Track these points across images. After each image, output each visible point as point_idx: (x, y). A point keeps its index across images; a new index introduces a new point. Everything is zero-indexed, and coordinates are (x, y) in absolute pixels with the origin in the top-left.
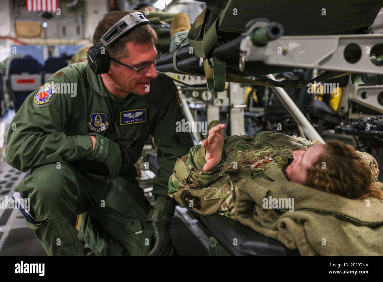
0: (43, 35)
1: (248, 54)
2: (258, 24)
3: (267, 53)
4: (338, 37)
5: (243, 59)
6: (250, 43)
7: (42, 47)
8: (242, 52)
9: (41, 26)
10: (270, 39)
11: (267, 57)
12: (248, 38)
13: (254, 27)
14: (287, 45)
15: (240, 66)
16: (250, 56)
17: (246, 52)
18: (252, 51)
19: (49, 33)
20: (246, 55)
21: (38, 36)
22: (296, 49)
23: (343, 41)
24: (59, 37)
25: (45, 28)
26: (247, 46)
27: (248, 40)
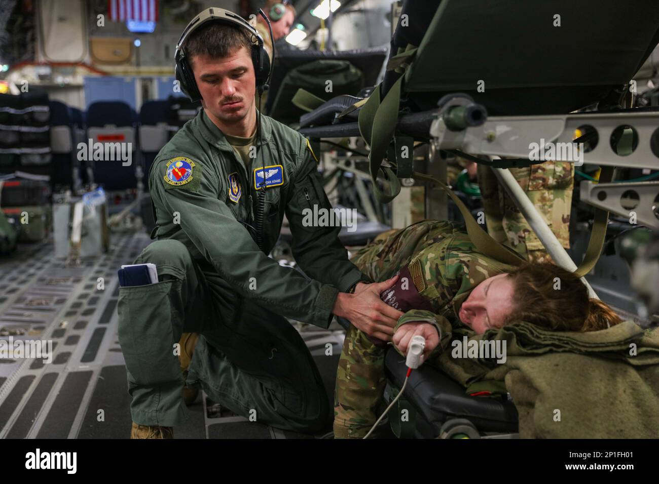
0: (134, 59)
1: (440, 140)
2: (455, 101)
3: (466, 140)
4: (565, 117)
5: (433, 147)
6: (444, 127)
7: (133, 80)
8: (432, 138)
9: (132, 44)
10: (469, 125)
11: (466, 145)
12: (441, 119)
13: (449, 104)
14: (494, 129)
15: (430, 156)
16: (443, 143)
17: (437, 138)
18: (445, 137)
19: (144, 57)
20: (438, 142)
21: (127, 61)
22: (506, 134)
23: (572, 122)
24: (158, 63)
25: (137, 47)
26: (440, 130)
27: (441, 121)
